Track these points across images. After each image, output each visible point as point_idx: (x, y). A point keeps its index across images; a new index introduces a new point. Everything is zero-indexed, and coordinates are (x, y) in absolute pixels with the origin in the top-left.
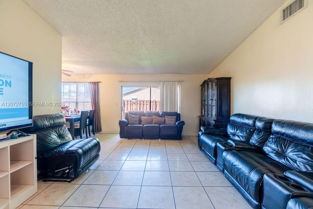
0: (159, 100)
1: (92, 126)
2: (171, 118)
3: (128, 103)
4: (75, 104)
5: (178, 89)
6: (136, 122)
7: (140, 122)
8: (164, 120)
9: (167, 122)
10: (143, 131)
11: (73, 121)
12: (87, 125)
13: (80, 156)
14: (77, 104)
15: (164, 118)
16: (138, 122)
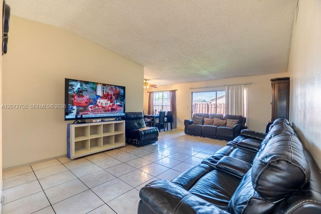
0: (225, 103)
1: (170, 123)
2: (232, 121)
3: (212, 106)
4: (161, 106)
5: (245, 92)
6: (199, 123)
7: (203, 122)
8: (225, 123)
9: (227, 125)
10: (201, 131)
11: (155, 118)
12: (165, 122)
13: (142, 135)
14: (163, 106)
15: (226, 121)
16: (201, 123)
